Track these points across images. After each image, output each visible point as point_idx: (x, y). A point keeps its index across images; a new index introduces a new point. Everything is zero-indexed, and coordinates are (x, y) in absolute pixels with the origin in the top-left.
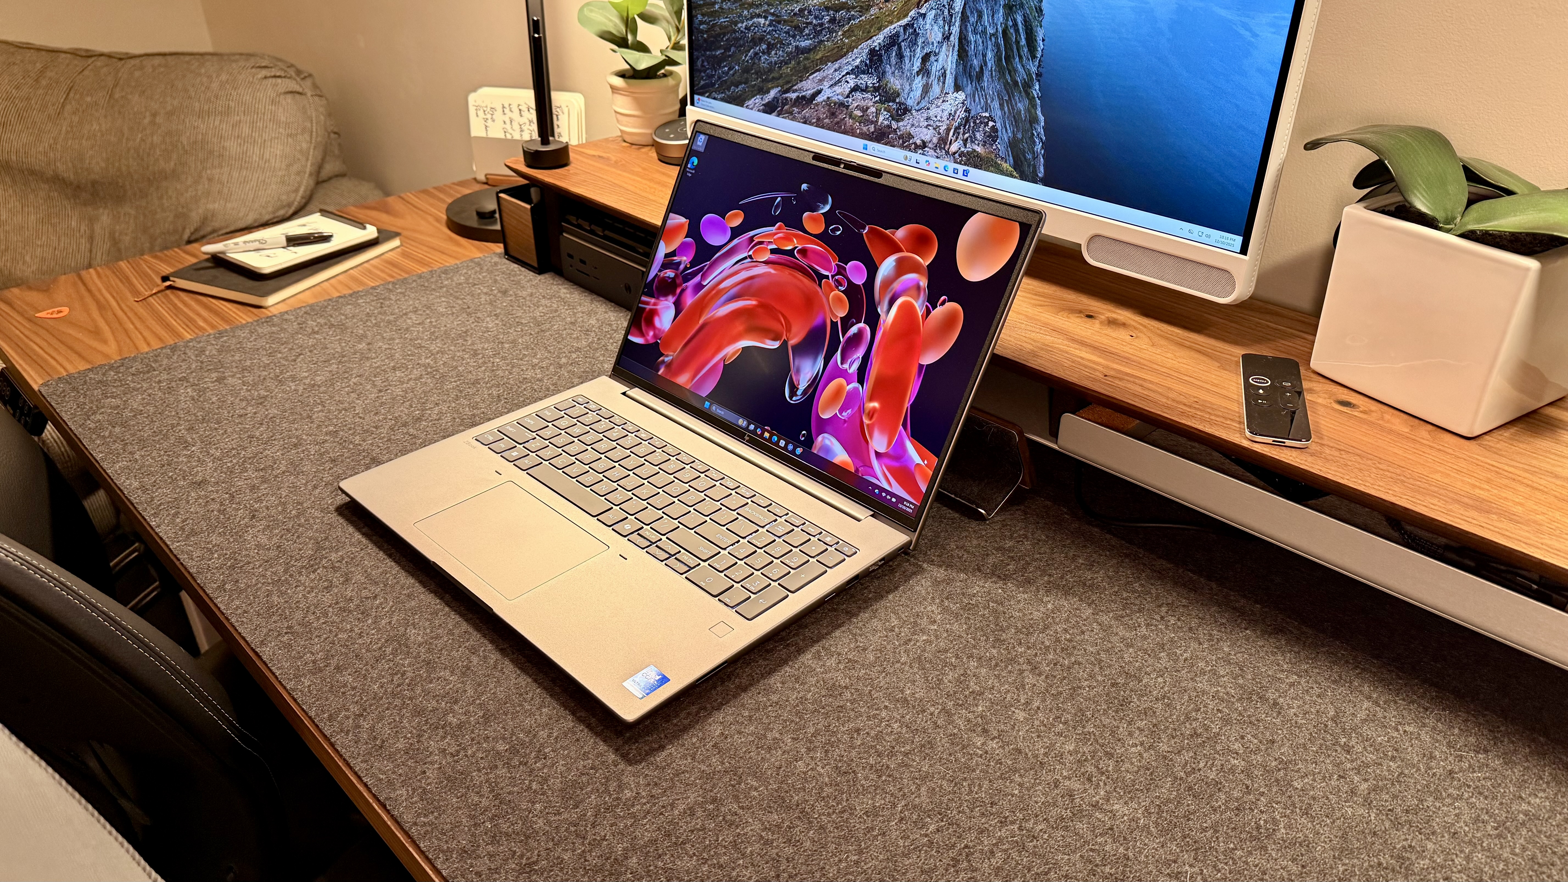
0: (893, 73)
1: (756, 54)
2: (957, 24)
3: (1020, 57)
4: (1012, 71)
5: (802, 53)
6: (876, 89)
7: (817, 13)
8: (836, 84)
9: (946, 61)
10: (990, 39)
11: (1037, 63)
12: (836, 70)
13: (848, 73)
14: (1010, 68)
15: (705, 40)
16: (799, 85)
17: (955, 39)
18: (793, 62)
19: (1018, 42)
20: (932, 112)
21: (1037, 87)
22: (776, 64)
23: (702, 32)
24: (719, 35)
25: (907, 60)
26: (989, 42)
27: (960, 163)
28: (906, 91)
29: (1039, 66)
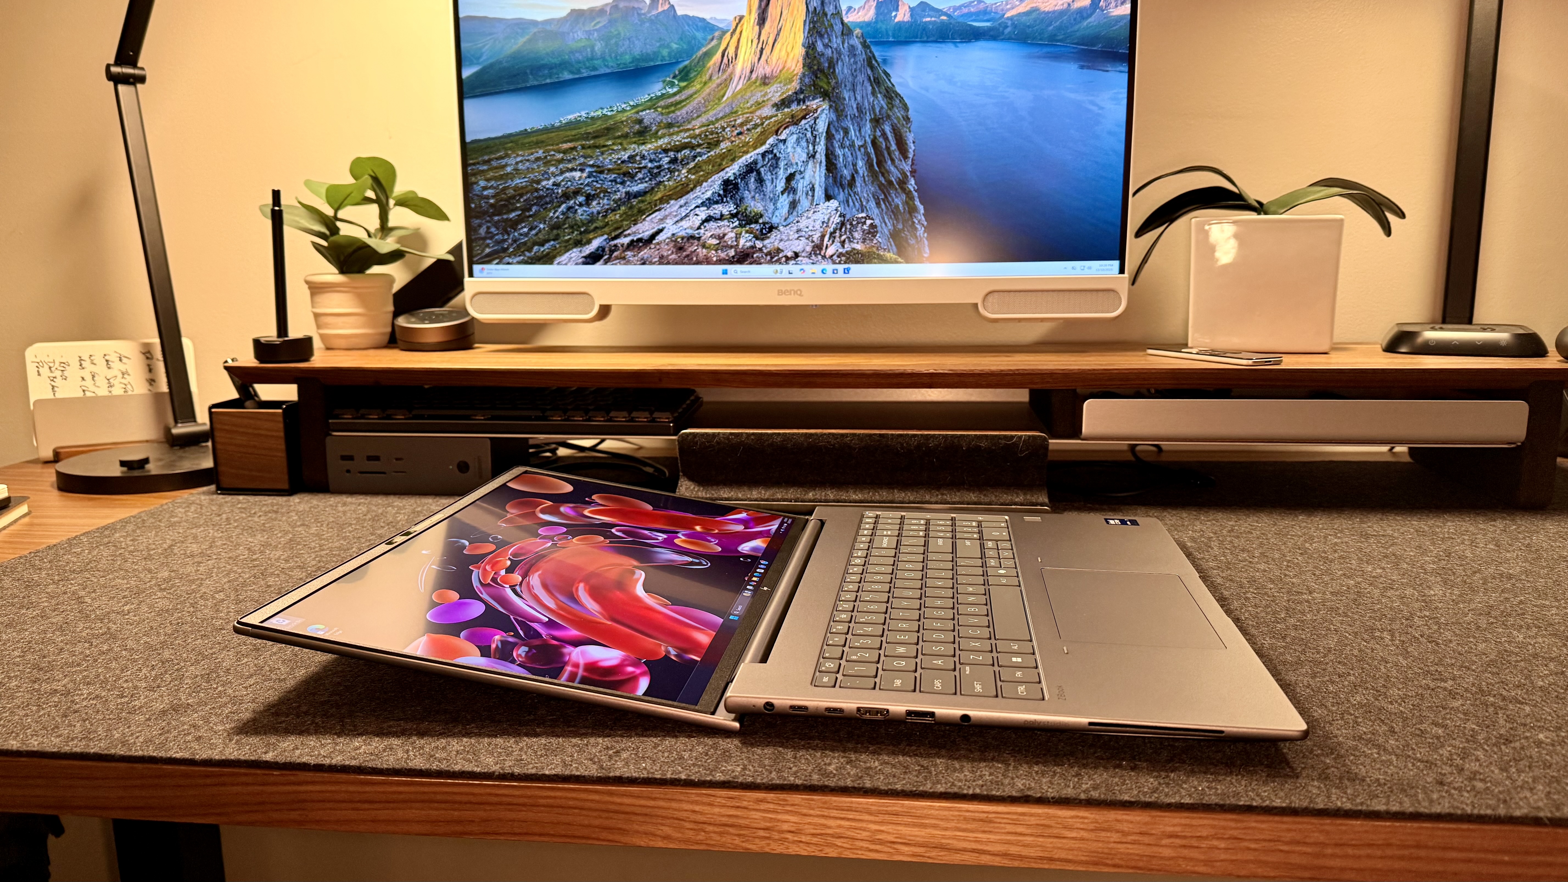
0: (753, 197)
1: (569, 208)
2: (823, 142)
3: (893, 160)
4: (885, 173)
5: (635, 197)
6: (733, 216)
7: (653, 157)
8: (682, 219)
9: (814, 177)
10: (859, 150)
11: (910, 162)
12: (681, 206)
13: (697, 207)
14: (883, 170)
15: (492, 205)
16: (633, 229)
17: (821, 156)
18: (623, 208)
19: (888, 148)
20: (801, 225)
21: (913, 182)
22: (599, 213)
23: (487, 197)
24: (513, 197)
25: (768, 183)
26: (858, 153)
27: (840, 263)
28: (770, 211)
29: (913, 164)
